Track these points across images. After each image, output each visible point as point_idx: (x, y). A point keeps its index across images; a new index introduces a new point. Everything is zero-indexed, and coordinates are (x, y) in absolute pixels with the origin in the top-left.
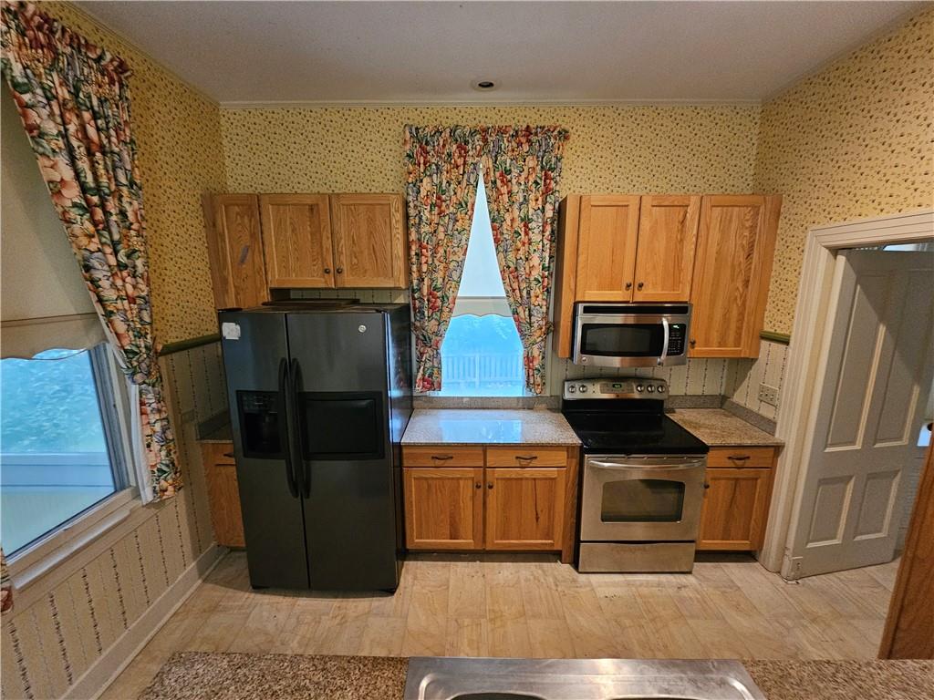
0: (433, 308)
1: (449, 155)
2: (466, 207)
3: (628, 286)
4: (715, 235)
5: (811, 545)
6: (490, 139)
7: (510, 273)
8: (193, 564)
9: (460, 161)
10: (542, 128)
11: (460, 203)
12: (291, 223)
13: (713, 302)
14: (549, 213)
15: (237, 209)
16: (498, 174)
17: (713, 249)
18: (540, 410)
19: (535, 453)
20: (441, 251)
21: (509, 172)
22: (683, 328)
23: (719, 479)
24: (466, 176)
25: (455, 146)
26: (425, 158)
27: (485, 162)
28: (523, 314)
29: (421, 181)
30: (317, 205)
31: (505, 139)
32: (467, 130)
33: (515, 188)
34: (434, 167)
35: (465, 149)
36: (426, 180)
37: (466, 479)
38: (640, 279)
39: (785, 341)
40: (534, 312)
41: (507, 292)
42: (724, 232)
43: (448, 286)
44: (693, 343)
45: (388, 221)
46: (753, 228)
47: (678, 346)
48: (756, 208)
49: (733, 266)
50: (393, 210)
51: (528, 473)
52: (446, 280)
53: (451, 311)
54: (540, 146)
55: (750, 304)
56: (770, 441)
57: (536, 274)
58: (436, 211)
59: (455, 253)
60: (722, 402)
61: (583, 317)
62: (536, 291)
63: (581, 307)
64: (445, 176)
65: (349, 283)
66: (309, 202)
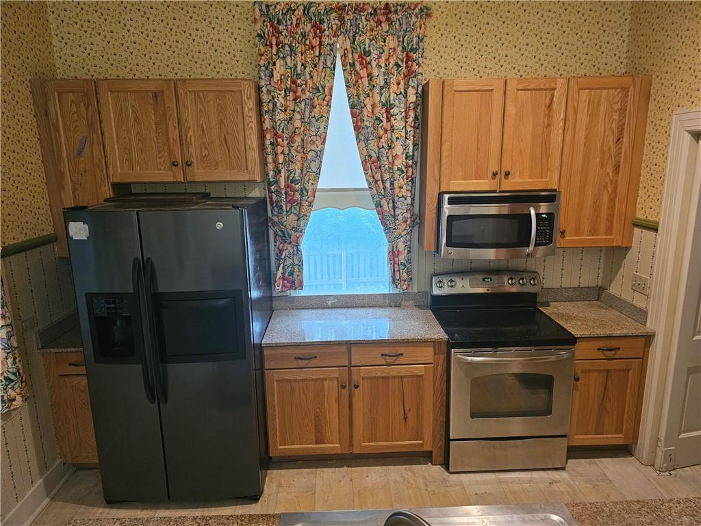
0: (291, 201)
1: (303, 35)
2: (325, 93)
3: (495, 175)
4: (583, 120)
5: (683, 436)
6: (347, 18)
7: (371, 163)
8: (41, 481)
9: (315, 42)
10: (402, 5)
11: (317, 88)
12: (134, 112)
14: (412, 98)
15: (71, 96)
16: (356, 56)
17: (581, 134)
18: (408, 307)
19: (400, 350)
20: (298, 140)
21: (369, 53)
22: (551, 216)
23: (590, 371)
24: (322, 58)
25: (309, 26)
26: (277, 38)
27: (342, 43)
28: (387, 207)
29: (274, 64)
30: (162, 92)
31: (363, 18)
32: (322, 7)
33: (375, 72)
34: (287, 48)
35: (320, 29)
36: (279, 63)
37: (331, 379)
38: (505, 169)
39: (655, 229)
40: (399, 205)
41: (369, 184)
42: (592, 116)
43: (307, 178)
44: (563, 233)
45: (239, 108)
46: (622, 111)
47: (546, 237)
48: (625, 91)
49: (603, 152)
50: (245, 98)
51: (395, 370)
52: (305, 172)
53: (310, 204)
54: (400, 25)
55: (621, 189)
56: (640, 330)
57: (399, 163)
58: (291, 96)
59: (313, 142)
60: (600, 294)
61: (448, 209)
62: (399, 181)
63: (446, 197)
64: (300, 58)
65: (200, 176)
66: (152, 88)
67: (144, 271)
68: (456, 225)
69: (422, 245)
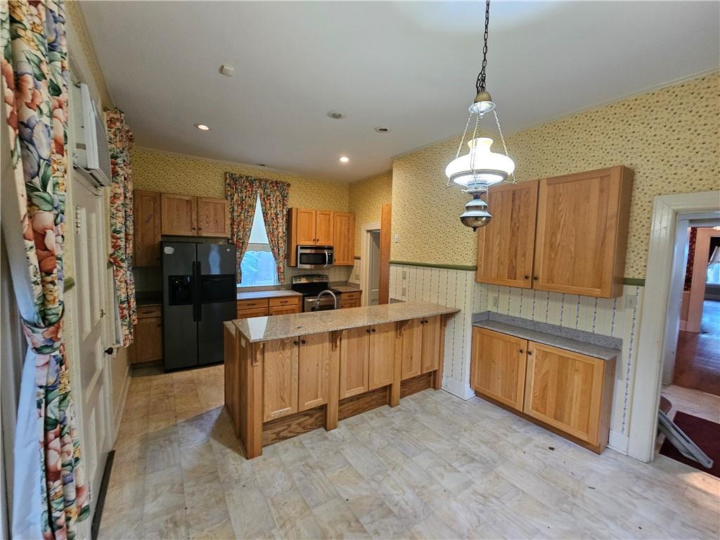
0: (238, 247)
1: (246, 186)
2: (253, 207)
3: (314, 240)
4: (339, 225)
6: (262, 183)
7: (270, 234)
8: (127, 368)
9: (250, 189)
10: (282, 182)
11: (250, 205)
12: (177, 207)
13: (340, 247)
14: (285, 213)
15: (146, 198)
16: (265, 196)
17: (338, 231)
18: (283, 290)
19: (287, 300)
20: (242, 223)
21: (270, 196)
22: (332, 254)
23: (346, 304)
24: (252, 195)
25: (248, 184)
26: (235, 186)
27: (260, 191)
28: (276, 250)
29: (234, 195)
30: (191, 200)
31: (268, 184)
32: (253, 178)
33: (272, 202)
34: (239, 190)
35: (252, 185)
36: (236, 195)
38: (317, 238)
39: (360, 259)
40: (280, 250)
41: (270, 242)
42: (341, 224)
43: (245, 238)
44: (335, 260)
45: (223, 210)
46: (349, 223)
47: (331, 261)
48: (349, 217)
49: (344, 235)
50: (226, 206)
51: (285, 307)
52: (244, 235)
53: (246, 248)
54: (281, 188)
55: (350, 247)
56: (358, 290)
57: (280, 235)
58: (240, 207)
59: (248, 225)
60: (346, 283)
61: (300, 251)
62: (281, 241)
63: (299, 247)
64: (244, 194)
65: (204, 234)
66: (187, 199)
67: (197, 266)
68: (302, 256)
69: (289, 265)
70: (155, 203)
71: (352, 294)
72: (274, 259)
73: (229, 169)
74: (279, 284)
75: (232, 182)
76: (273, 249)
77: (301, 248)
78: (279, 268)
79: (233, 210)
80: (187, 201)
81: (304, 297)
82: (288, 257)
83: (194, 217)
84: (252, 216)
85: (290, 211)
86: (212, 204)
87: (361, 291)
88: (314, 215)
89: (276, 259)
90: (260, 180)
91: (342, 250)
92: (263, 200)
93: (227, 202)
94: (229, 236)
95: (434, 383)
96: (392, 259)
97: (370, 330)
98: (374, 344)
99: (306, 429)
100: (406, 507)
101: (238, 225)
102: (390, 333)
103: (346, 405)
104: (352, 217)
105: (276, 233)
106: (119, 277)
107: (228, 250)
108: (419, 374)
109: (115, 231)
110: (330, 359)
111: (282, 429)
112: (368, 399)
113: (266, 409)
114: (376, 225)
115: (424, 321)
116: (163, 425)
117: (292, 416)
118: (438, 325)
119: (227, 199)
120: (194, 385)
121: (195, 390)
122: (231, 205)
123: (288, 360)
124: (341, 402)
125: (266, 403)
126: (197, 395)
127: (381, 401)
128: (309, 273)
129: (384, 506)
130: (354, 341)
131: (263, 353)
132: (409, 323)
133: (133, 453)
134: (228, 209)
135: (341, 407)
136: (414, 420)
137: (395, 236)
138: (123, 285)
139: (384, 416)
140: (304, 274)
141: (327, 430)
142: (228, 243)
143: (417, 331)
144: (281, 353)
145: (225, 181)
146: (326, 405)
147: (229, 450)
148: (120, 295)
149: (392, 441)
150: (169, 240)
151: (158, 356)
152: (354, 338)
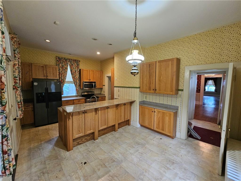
0: (62, 82)
2: (67, 69)
12: (38, 68)
14: (78, 70)
15: (26, 65)
17: (97, 76)
19: (80, 100)
22: (95, 84)
24: (66, 64)
25: (65, 60)
27: (69, 63)
28: (76, 83)
31: (72, 61)
33: (74, 67)
36: (60, 64)
38: (90, 79)
39: (105, 86)
41: (73, 80)
43: (64, 79)
47: (95, 87)
49: (99, 78)
53: (65, 83)
54: (77, 62)
55: (101, 82)
57: (77, 78)
58: (62, 69)
59: (65, 75)
60: (100, 94)
61: (84, 83)
62: (77, 80)
63: (84, 82)
64: (63, 64)
65: (49, 78)
66: (42, 65)
67: (47, 89)
68: (85, 85)
69: (80, 88)
70: (29, 67)
71: (102, 97)
72: (75, 86)
73: (58, 55)
74: (77, 95)
75: (59, 60)
76: (74, 83)
77: (85, 82)
78: (77, 90)
79: (60, 70)
80: (42, 66)
81: (86, 99)
82: (80, 85)
83: (45, 72)
84: (67, 72)
85: (80, 70)
86: (52, 67)
87: (105, 96)
88: (89, 71)
89: (76, 86)
90: (69, 59)
91: (99, 83)
92: (70, 66)
93: (57, 67)
94: (58, 79)
95: (129, 123)
96: (115, 85)
97: (107, 108)
98: (109, 112)
99: (88, 140)
100: (119, 159)
101: (62, 75)
102: (114, 108)
103: (101, 132)
104: (102, 72)
105: (75, 77)
106: (17, 94)
107: (58, 83)
108: (124, 121)
109: (15, 77)
110: (95, 117)
111: (79, 141)
112: (108, 130)
113: (74, 135)
114: (110, 75)
115: (125, 104)
116: (36, 144)
117: (83, 136)
118: (129, 106)
119: (57, 66)
120: (47, 130)
121: (48, 132)
122: (59, 68)
123: (81, 119)
124: (99, 131)
125: (74, 133)
126: (48, 134)
127: (112, 130)
128: (88, 91)
129: (113, 160)
130: (103, 111)
131: (72, 116)
132: (120, 105)
133: (25, 154)
134: (57, 69)
135: (99, 133)
136: (122, 135)
137: (115, 78)
138: (19, 96)
139: (113, 134)
140: (86, 91)
141: (94, 140)
142: (58, 81)
143: (123, 107)
144: (78, 116)
145: (56, 59)
146: (94, 132)
147: (61, 150)
148: (18, 100)
149: (115, 141)
150: (35, 80)
151: (32, 122)
152: (102, 110)
